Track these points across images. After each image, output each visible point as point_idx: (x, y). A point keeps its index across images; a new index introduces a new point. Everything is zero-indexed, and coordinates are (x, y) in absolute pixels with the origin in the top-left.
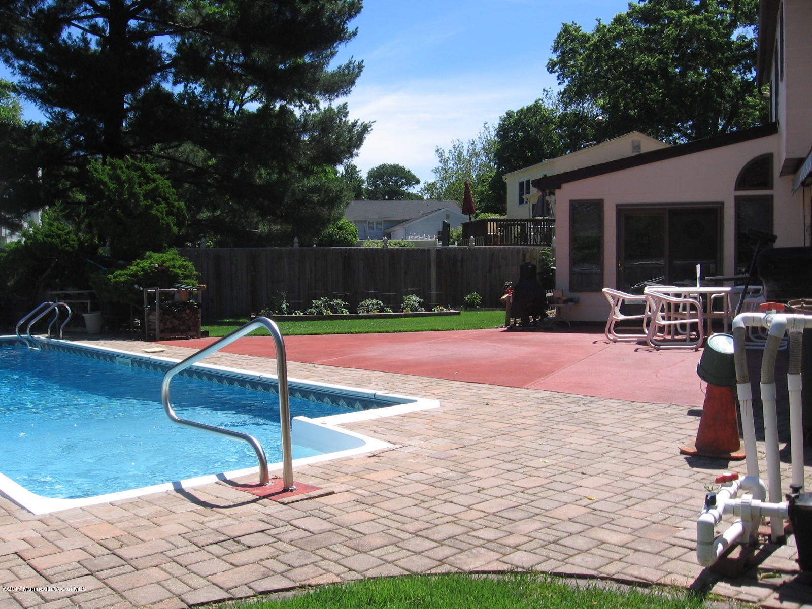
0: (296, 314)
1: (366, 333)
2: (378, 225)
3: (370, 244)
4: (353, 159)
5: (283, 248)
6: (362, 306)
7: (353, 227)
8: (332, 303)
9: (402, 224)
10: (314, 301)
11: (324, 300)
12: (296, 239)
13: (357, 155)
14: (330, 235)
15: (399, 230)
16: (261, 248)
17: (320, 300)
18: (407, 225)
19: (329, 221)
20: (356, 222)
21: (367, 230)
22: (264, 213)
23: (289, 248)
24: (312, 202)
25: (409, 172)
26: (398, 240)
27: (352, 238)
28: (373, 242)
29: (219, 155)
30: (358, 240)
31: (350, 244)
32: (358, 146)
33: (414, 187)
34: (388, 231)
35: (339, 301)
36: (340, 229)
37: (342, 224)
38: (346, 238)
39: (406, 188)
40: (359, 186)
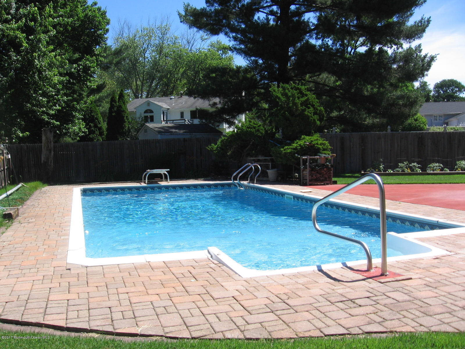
0: (389, 172)
1: (432, 184)
2: (440, 118)
3: (435, 129)
4: (424, 78)
5: (381, 133)
6: (430, 167)
7: (424, 119)
8: (411, 165)
9: (455, 117)
10: (400, 164)
11: (406, 163)
12: (389, 127)
13: (427, 75)
14: (410, 124)
15: (454, 120)
16: (368, 133)
17: (403, 163)
18: (459, 117)
19: (409, 116)
20: (426, 116)
21: (433, 121)
22: (369, 112)
23: (384, 132)
24: (399, 105)
25: (460, 83)
26: (453, 127)
27: (423, 126)
28: (437, 128)
29: (343, 79)
30: (427, 127)
31: (422, 129)
32: (427, 70)
33: (463, 93)
34: (446, 121)
35: (415, 164)
36: (416, 120)
37: (417, 118)
38: (419, 126)
39: (458, 94)
40: (428, 94)
